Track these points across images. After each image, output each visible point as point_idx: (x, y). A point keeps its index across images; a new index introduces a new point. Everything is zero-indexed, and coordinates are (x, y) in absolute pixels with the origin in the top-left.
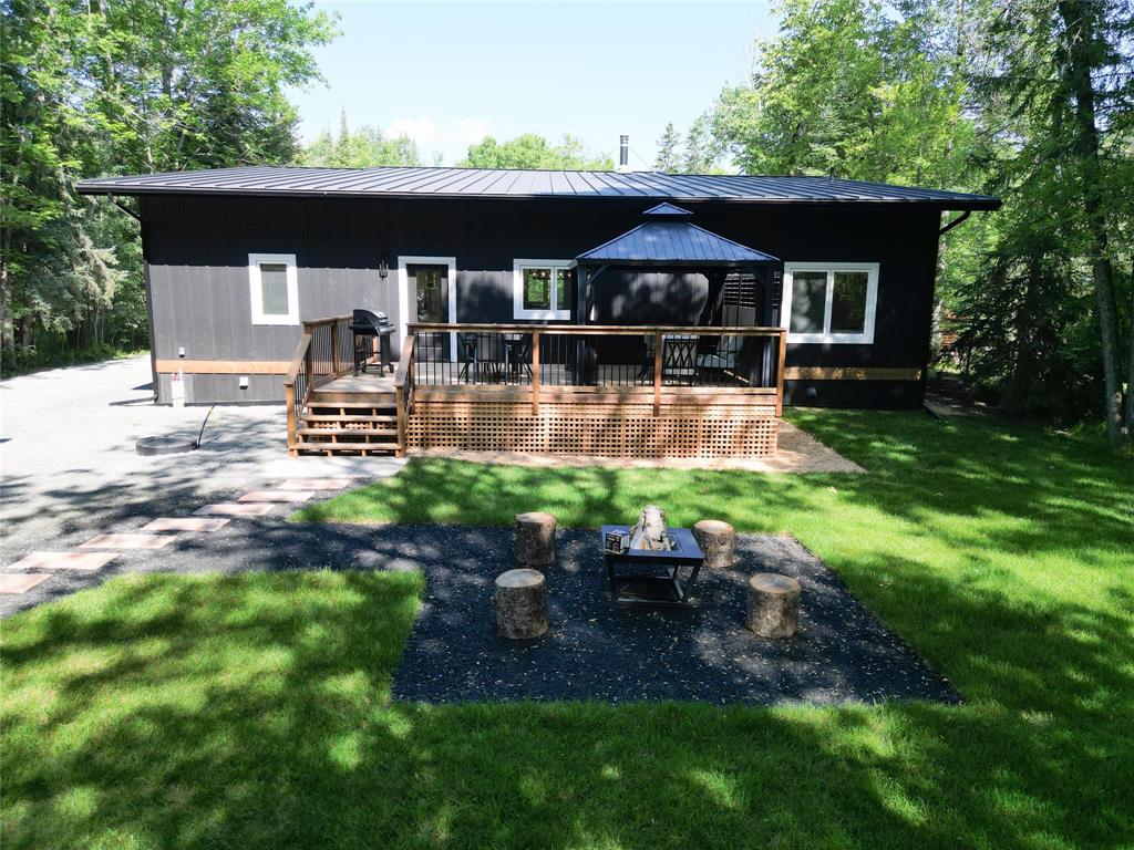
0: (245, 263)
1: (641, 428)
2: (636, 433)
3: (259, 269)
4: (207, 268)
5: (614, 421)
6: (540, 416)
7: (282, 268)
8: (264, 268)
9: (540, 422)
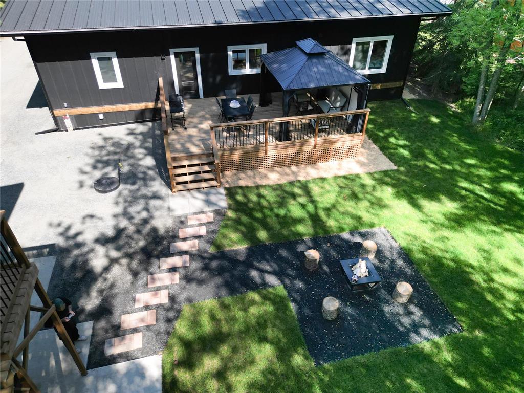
0: (89, 58)
1: (308, 154)
2: (306, 156)
3: (97, 60)
4: (69, 62)
5: (298, 153)
6: (268, 155)
7: (109, 59)
8: (99, 59)
9: (268, 157)
